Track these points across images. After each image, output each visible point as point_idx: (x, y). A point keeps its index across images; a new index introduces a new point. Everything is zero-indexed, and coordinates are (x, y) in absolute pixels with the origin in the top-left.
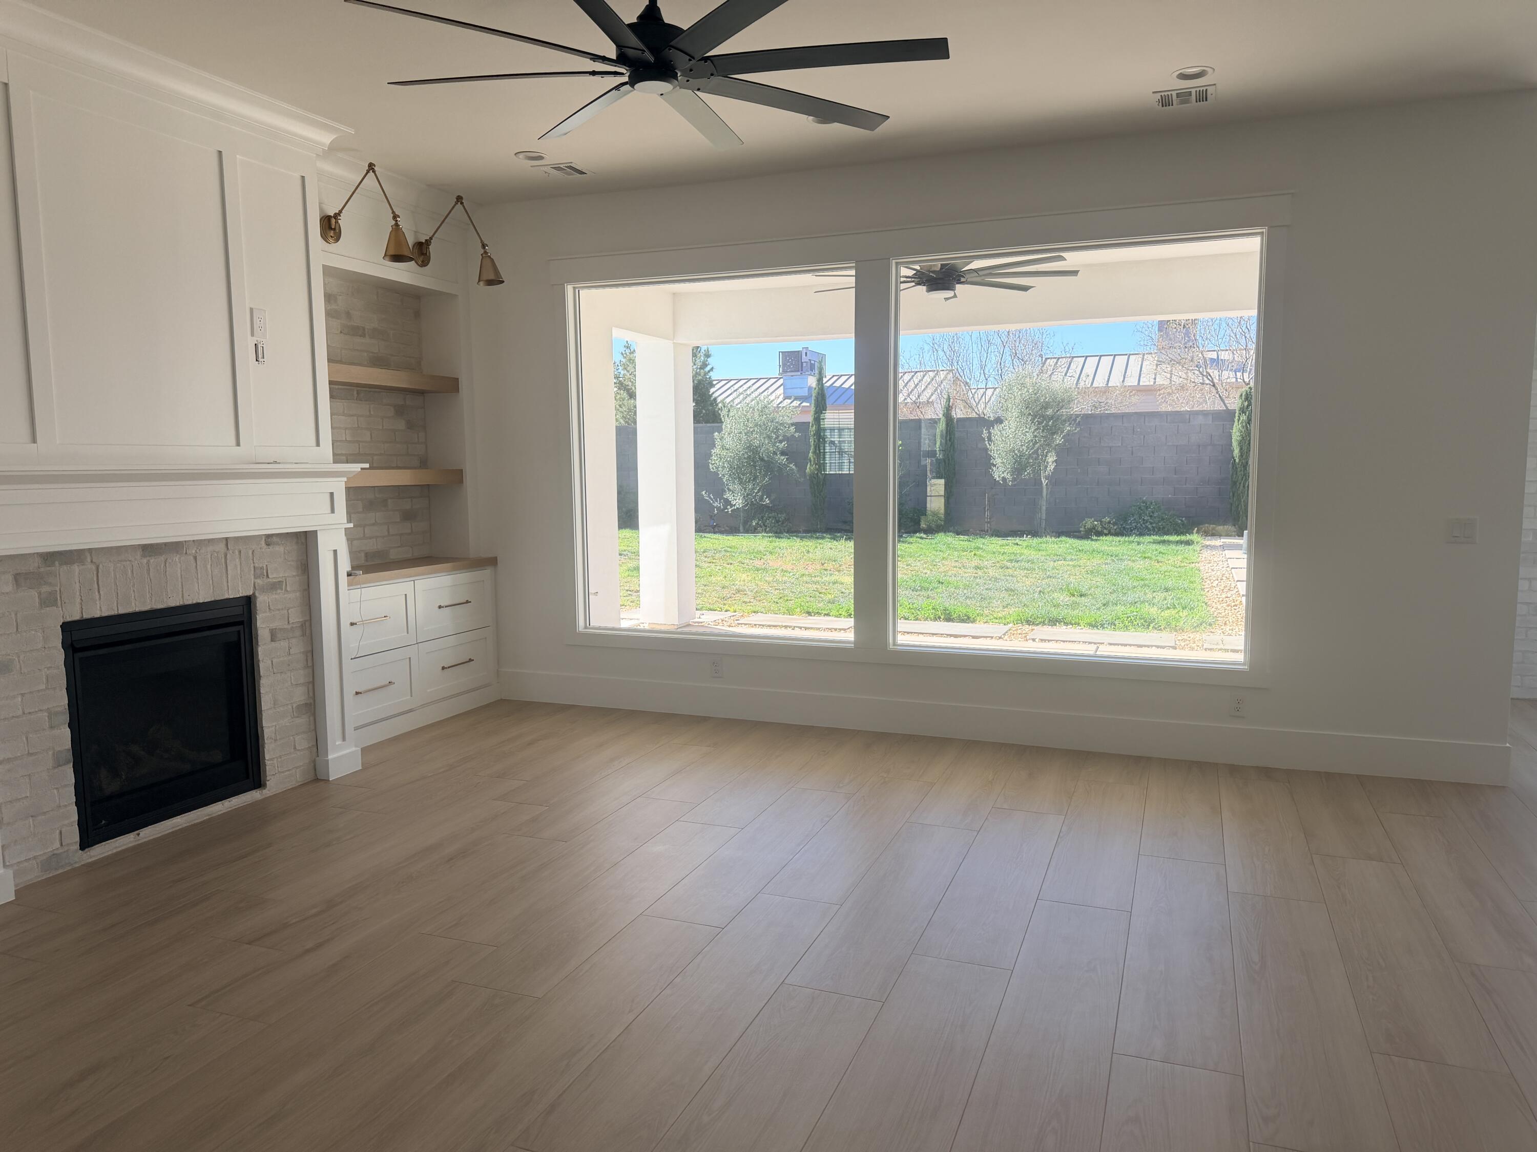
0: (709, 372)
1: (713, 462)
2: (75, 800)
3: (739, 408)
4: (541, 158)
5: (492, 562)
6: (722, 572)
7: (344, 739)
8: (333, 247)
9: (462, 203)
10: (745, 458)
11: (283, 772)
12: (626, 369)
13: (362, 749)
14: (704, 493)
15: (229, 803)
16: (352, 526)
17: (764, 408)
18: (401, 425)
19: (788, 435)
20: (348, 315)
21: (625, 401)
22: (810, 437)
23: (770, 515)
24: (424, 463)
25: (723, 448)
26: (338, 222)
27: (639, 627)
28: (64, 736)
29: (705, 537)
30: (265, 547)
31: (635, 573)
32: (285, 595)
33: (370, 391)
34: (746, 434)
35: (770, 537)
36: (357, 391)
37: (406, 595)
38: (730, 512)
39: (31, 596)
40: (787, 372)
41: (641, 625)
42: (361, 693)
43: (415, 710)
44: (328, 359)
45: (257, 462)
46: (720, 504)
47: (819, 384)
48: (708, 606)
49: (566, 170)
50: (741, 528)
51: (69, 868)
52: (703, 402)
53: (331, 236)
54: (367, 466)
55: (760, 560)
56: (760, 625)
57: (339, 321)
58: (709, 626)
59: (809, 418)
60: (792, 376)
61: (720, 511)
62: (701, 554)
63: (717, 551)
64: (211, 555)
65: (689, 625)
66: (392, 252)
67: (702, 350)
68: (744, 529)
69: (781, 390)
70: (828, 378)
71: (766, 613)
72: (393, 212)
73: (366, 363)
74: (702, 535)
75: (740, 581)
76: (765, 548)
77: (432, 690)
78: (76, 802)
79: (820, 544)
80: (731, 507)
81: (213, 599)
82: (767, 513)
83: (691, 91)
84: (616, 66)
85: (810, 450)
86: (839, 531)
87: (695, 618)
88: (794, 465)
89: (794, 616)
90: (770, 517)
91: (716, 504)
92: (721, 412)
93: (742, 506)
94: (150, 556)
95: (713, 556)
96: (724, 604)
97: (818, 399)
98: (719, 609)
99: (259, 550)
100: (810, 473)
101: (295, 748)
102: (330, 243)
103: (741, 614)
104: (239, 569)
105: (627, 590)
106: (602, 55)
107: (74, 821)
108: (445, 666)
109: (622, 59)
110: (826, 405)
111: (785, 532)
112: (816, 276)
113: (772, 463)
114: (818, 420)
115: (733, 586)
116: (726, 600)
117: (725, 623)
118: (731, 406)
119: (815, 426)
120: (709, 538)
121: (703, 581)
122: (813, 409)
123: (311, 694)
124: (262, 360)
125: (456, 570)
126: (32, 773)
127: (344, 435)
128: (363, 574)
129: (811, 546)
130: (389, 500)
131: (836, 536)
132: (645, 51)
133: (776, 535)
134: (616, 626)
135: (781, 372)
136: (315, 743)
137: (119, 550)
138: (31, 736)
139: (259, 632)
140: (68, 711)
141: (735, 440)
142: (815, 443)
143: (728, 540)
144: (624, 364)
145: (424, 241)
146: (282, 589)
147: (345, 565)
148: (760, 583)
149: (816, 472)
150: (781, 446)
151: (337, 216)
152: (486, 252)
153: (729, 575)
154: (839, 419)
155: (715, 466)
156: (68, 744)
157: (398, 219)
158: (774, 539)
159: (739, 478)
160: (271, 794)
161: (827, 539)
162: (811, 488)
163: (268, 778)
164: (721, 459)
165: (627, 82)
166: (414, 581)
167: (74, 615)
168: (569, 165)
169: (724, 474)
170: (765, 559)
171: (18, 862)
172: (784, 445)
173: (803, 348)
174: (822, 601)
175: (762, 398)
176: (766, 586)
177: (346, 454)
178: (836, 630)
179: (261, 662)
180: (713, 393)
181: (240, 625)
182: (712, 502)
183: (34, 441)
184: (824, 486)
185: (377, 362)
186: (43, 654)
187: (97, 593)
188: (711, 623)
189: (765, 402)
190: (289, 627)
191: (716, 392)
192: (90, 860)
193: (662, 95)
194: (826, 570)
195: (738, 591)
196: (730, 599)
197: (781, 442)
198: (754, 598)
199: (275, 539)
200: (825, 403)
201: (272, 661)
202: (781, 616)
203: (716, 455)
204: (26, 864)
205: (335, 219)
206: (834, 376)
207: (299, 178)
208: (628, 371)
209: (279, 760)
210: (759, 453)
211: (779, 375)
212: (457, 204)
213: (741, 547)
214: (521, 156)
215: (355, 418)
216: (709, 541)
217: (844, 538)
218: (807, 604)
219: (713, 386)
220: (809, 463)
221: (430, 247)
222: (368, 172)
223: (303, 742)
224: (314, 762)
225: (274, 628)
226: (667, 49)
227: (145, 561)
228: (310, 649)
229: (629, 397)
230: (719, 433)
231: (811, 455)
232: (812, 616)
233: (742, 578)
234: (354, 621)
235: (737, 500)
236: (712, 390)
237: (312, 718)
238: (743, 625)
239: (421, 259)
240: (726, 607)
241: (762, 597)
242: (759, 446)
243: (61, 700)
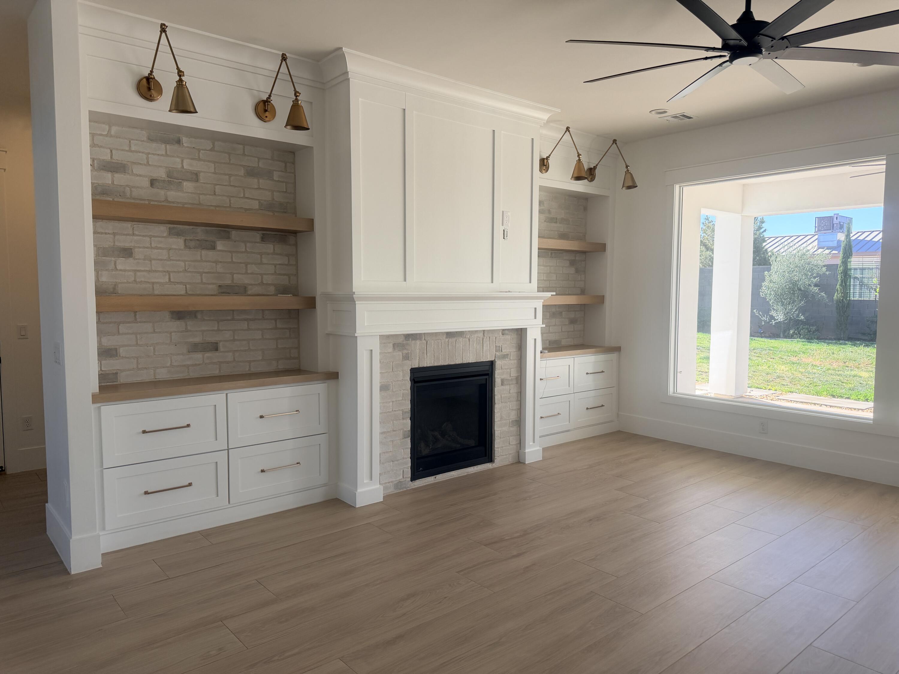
0: (763, 232)
1: (763, 291)
2: (410, 456)
3: (784, 255)
4: (665, 112)
5: (617, 349)
6: (767, 364)
7: (534, 442)
8: (545, 175)
9: (616, 143)
10: (787, 288)
11: (503, 456)
12: (705, 232)
13: (543, 449)
14: (755, 311)
15: (477, 468)
16: (545, 326)
17: (803, 255)
18: (572, 270)
19: (821, 273)
20: (549, 212)
21: (703, 253)
22: (838, 274)
23: (804, 327)
24: (583, 292)
25: (771, 281)
26: (548, 161)
27: (707, 395)
28: (408, 423)
29: (754, 340)
30: (502, 335)
31: (705, 361)
32: (509, 362)
33: (558, 253)
34: (788, 272)
35: (803, 342)
36: (551, 252)
37: (569, 365)
38: (774, 324)
39: (399, 355)
40: (821, 230)
41: (709, 394)
42: (543, 418)
43: (570, 431)
44: (538, 236)
45: (501, 291)
46: (766, 318)
47: (847, 238)
48: (756, 385)
49: (679, 117)
50: (782, 335)
51: (405, 489)
52: (758, 252)
53: (544, 170)
54: (554, 293)
55: (795, 357)
56: (795, 401)
57: (544, 215)
58: (757, 398)
59: (838, 261)
60: (825, 233)
61: (766, 323)
62: (752, 351)
63: (763, 349)
64: (476, 339)
65: (742, 397)
66: (575, 175)
67: (759, 219)
68: (784, 335)
69: (816, 243)
70: (853, 234)
71: (799, 393)
72: (578, 153)
73: (556, 237)
74: (752, 339)
75: (780, 370)
76: (799, 349)
77: (580, 420)
78: (410, 457)
79: (843, 348)
80: (774, 321)
81: (476, 361)
82: (802, 326)
83: (770, 60)
84: (721, 52)
85: (838, 283)
86: (859, 340)
87: (747, 393)
88: (824, 293)
89: (822, 397)
90: (804, 328)
91: (764, 318)
92: (771, 258)
93: (783, 321)
94: (450, 338)
95: (760, 353)
96: (768, 385)
97: (845, 248)
98: (764, 388)
99: (498, 337)
100: (837, 299)
101: (509, 444)
102: (543, 173)
103: (781, 393)
104: (488, 346)
105: (699, 371)
106: (713, 47)
107: (409, 466)
108: (589, 408)
109: (725, 47)
110: (852, 252)
111: (815, 339)
112: (852, 166)
113: (807, 292)
114: (845, 262)
115: (775, 374)
116: (769, 382)
117: (768, 398)
118: (778, 254)
119: (842, 267)
120: (758, 340)
121: (753, 369)
122: (841, 255)
123: (519, 415)
124: (506, 238)
125: (598, 353)
126: (394, 440)
127: (543, 277)
128: (548, 352)
129: (836, 349)
130: (563, 313)
131: (856, 343)
132: (742, 40)
133: (808, 340)
134: (692, 393)
135: (816, 231)
136: (519, 442)
137: (436, 334)
138: (395, 422)
139: (496, 380)
140: (410, 411)
141: (780, 277)
142: (842, 279)
143: (772, 342)
144: (704, 230)
145: (593, 167)
146: (508, 358)
147: (539, 348)
148: (794, 373)
149: (842, 299)
150: (815, 280)
151: (548, 158)
152: (628, 170)
153: (772, 366)
154: (863, 262)
155: (764, 294)
156: (409, 428)
157: (580, 156)
158: (806, 343)
159: (782, 302)
160: (496, 467)
161: (849, 345)
162: (837, 309)
163: (495, 458)
164: (769, 289)
165: (728, 60)
166: (574, 358)
167: (416, 365)
168: (682, 114)
169: (771, 299)
170: (799, 357)
171: (385, 483)
172: (817, 280)
173: (834, 214)
174: (844, 388)
175: (802, 248)
176: (799, 375)
177: (543, 287)
178: (855, 409)
179: (496, 395)
180: (765, 246)
181: (487, 375)
182: (760, 317)
183: (405, 280)
184: (848, 308)
185: (563, 236)
186: (402, 383)
187: (426, 355)
188: (758, 397)
189: (804, 251)
190: (510, 378)
191: (768, 246)
192: (414, 487)
193: (750, 65)
194: (847, 367)
195: (779, 377)
196: (772, 382)
197: (815, 278)
198: (791, 383)
199: (506, 332)
200: (851, 251)
201: (501, 396)
202: (810, 396)
203: (766, 286)
204: (388, 484)
205: (547, 160)
206: (858, 232)
207: (531, 140)
208: (707, 234)
209: (501, 449)
210: (797, 285)
211: (814, 233)
212: (613, 144)
213: (781, 347)
214: (653, 112)
215: (549, 267)
216: (758, 343)
217: (863, 345)
218: (832, 389)
219: (765, 241)
220: (836, 292)
221: (596, 170)
222: (566, 132)
223: (513, 441)
224: (518, 452)
225: (503, 378)
226: (757, 36)
227: (447, 340)
228: (520, 391)
229: (706, 250)
230: (769, 272)
231: (838, 286)
232: (835, 398)
233: (781, 369)
234: (542, 378)
235: (779, 316)
236: (764, 244)
237: (519, 428)
238: (782, 400)
239: (591, 177)
240: (770, 387)
241: (796, 382)
242: (798, 281)
243: (408, 406)
